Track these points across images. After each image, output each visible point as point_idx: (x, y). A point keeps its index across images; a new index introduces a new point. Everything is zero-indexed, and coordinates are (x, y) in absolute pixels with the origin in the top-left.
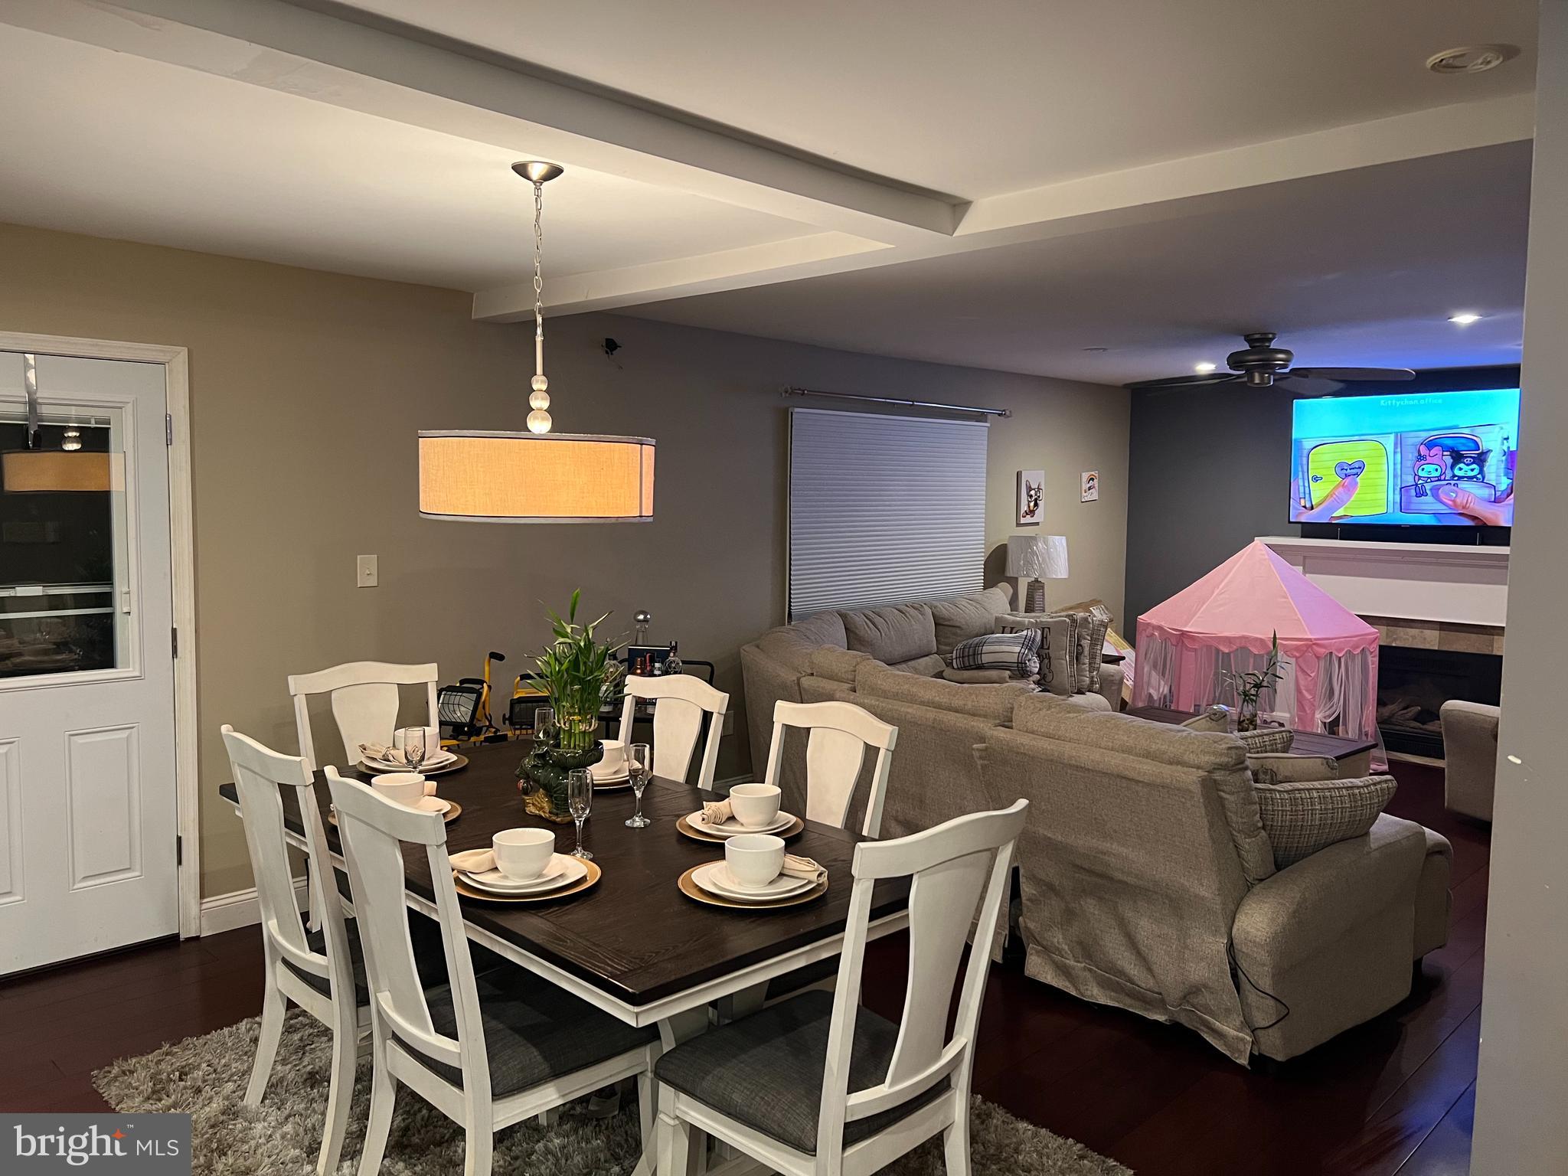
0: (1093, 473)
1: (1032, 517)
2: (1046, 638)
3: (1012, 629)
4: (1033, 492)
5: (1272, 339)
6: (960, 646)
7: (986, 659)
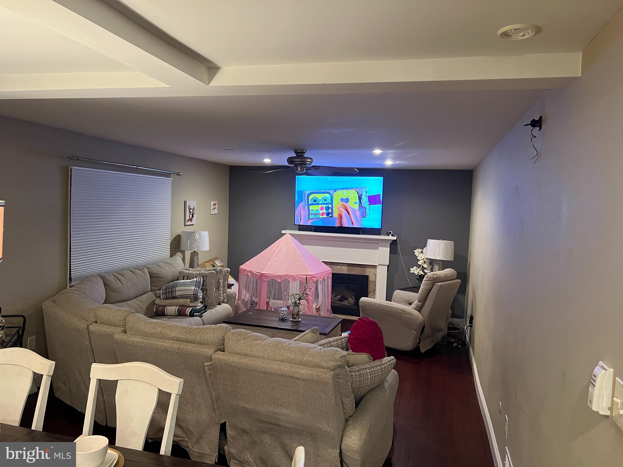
0: (215, 202)
1: (191, 222)
2: (205, 281)
3: (188, 277)
4: (191, 211)
5: (305, 153)
6: (164, 288)
7: (178, 294)
